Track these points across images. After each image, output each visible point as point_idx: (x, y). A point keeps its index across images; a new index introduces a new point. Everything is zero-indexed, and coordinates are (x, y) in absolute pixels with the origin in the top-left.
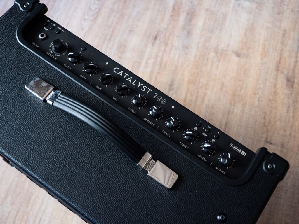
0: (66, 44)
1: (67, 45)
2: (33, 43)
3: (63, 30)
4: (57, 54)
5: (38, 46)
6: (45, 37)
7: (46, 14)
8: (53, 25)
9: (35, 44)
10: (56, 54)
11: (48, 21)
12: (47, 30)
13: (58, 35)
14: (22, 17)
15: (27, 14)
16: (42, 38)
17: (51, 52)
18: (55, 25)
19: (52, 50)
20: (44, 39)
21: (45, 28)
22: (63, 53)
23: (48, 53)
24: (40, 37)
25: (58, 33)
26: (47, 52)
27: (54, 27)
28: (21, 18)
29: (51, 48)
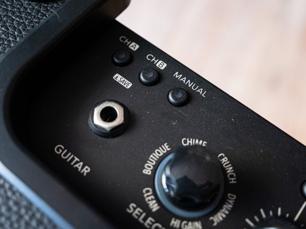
0: (225, 160)
1: (230, 170)
2: (60, 150)
3: (200, 91)
4: (182, 219)
5: (86, 170)
6: (120, 120)
7: (122, 19)
8: (153, 64)
9: (69, 157)
10: (177, 217)
11: (134, 47)
12: (128, 85)
13: (180, 110)
14: (19, 24)
15: (42, 10)
16: (107, 126)
17: (154, 207)
18: (161, 65)
19: (155, 193)
20: (115, 132)
21: (118, 78)
22: (214, 212)
23: (134, 210)
24: (97, 120)
25: (181, 104)
26: (132, 205)
27: (160, 76)
28: (15, 28)
29: (150, 181)
